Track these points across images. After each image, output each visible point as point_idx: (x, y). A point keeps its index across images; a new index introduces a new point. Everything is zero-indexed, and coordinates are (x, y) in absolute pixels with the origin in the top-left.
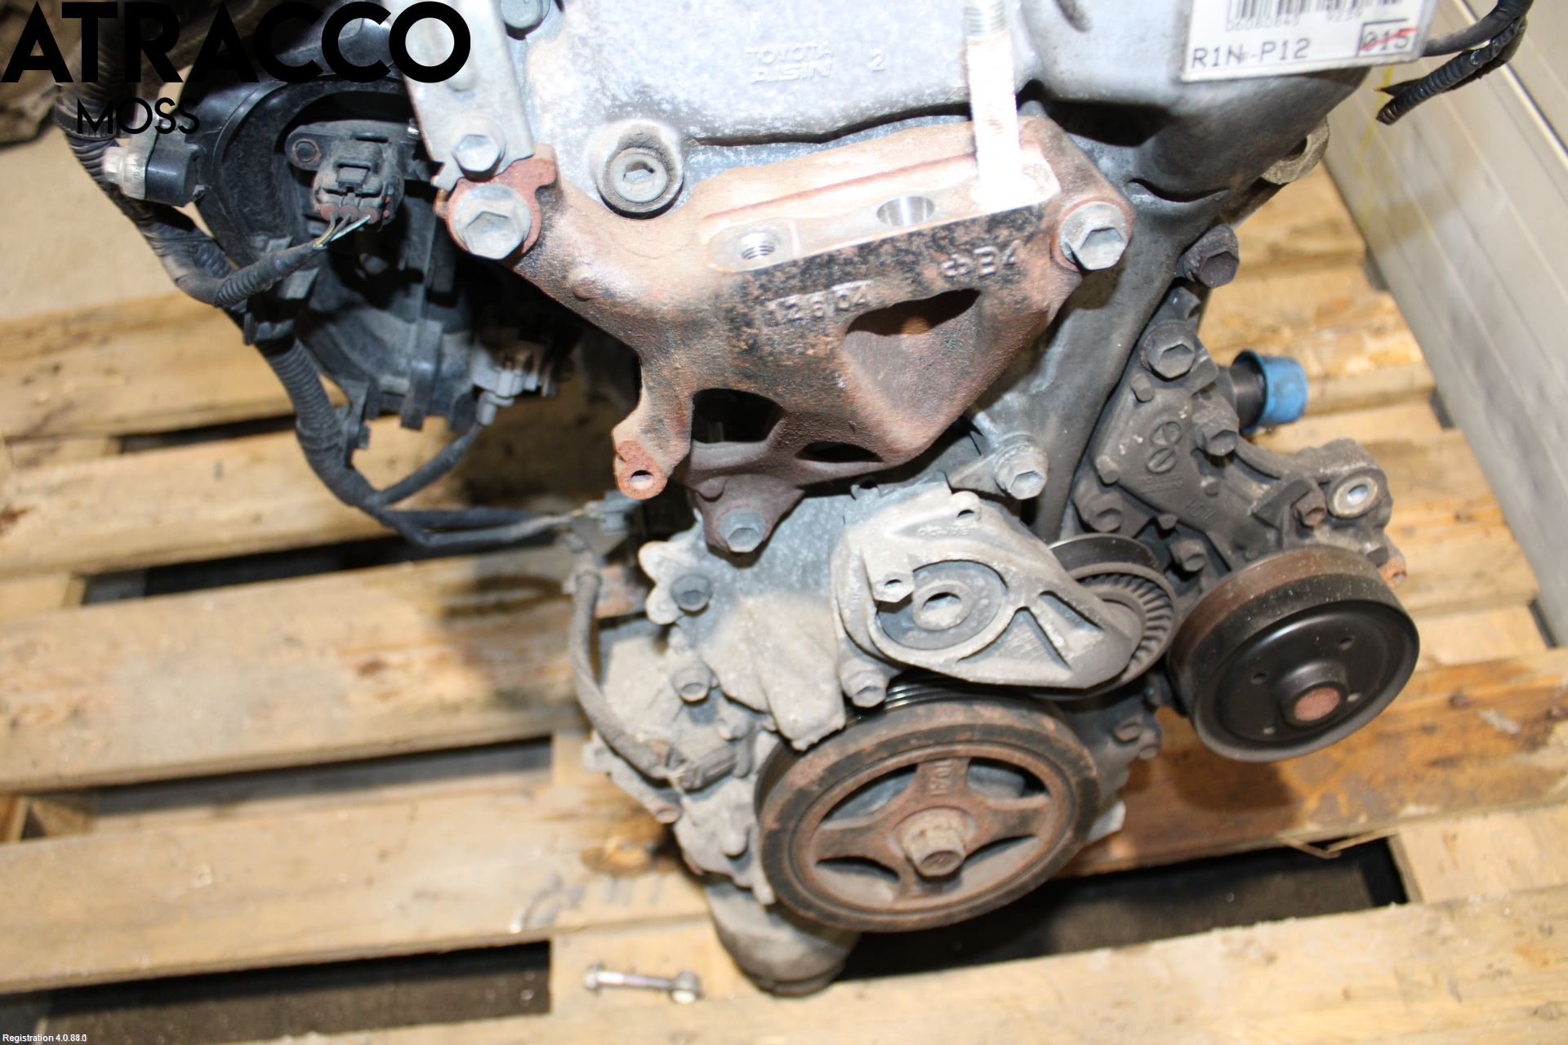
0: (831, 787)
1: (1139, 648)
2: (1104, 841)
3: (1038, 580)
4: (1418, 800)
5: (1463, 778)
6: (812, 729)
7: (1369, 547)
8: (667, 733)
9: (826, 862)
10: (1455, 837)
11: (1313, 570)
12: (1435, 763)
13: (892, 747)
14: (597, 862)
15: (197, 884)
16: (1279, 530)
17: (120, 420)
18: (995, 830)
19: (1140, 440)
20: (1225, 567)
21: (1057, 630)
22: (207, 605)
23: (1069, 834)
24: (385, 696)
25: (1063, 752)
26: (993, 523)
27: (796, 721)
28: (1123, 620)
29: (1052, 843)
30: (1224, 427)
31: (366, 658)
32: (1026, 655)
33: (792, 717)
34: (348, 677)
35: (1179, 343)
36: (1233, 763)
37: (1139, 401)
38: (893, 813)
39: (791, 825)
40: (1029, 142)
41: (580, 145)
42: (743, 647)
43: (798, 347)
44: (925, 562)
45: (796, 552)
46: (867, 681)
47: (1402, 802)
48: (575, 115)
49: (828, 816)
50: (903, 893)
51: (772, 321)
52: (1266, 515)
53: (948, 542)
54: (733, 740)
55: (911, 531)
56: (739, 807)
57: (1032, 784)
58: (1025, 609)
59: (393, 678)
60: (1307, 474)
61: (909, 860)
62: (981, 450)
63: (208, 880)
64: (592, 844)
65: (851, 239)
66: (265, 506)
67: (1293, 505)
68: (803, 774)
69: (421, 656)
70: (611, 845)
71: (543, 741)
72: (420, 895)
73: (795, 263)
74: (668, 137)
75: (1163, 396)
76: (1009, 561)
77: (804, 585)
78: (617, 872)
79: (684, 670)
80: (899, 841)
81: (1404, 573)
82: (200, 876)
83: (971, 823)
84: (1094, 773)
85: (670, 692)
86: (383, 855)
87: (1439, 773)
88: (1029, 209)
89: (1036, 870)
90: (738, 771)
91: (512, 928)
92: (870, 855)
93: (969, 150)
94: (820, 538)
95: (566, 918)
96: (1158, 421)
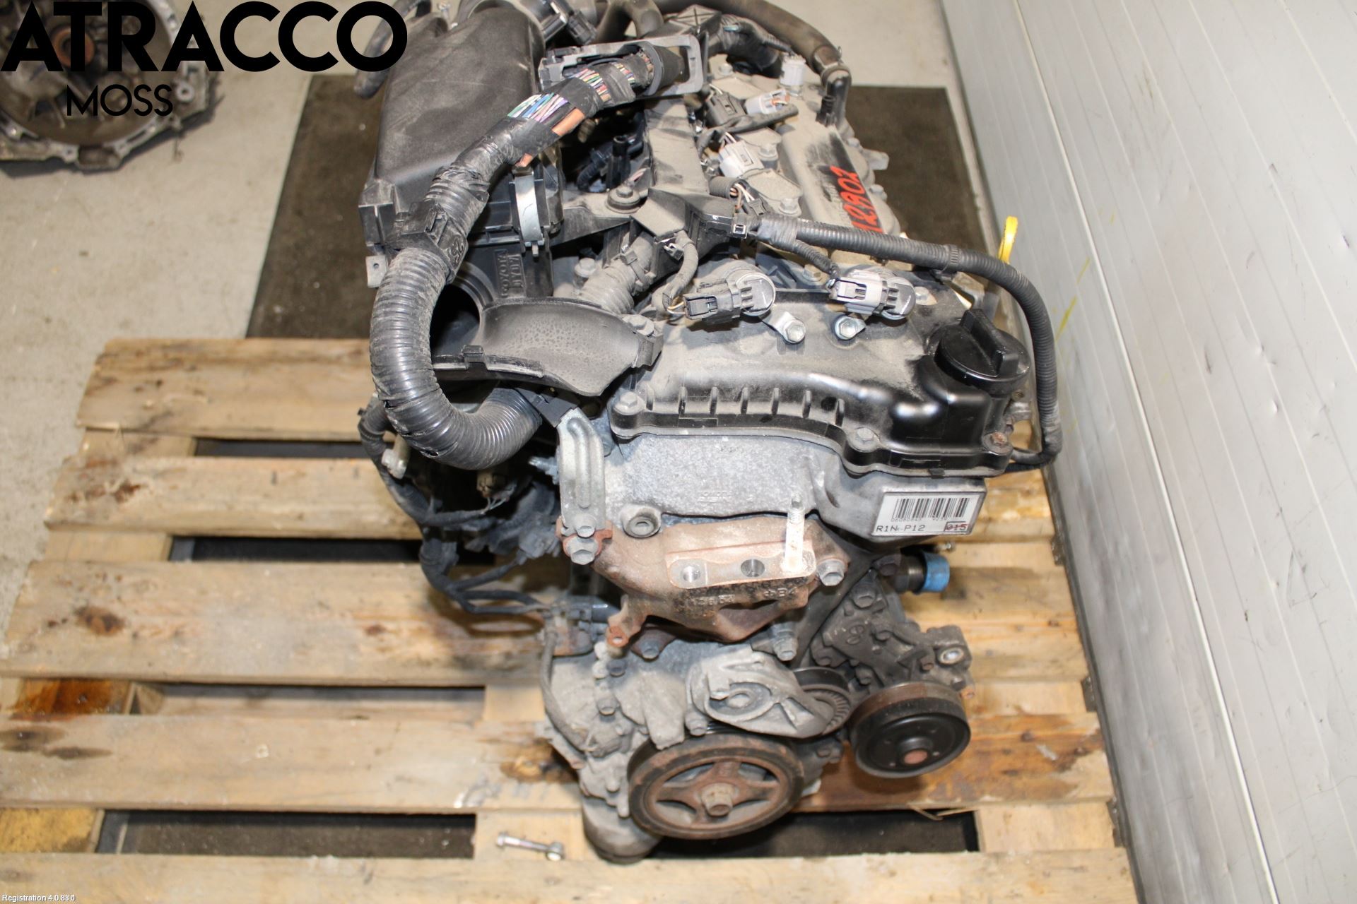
0: (672, 768)
1: (833, 719)
2: (809, 797)
3: (786, 693)
4: (991, 793)
5: (1019, 783)
6: (668, 741)
7: (957, 680)
8: (587, 726)
9: (660, 801)
10: (1010, 816)
11: (922, 694)
12: (1005, 772)
13: (705, 754)
14: (510, 771)
15: (259, 756)
16: (910, 670)
17: (205, 429)
18: (748, 794)
19: (845, 630)
20: (881, 684)
21: (793, 713)
22: (269, 573)
23: (786, 802)
24: (383, 650)
25: (788, 765)
26: (769, 667)
27: (660, 737)
28: (825, 710)
29: (777, 805)
30: (885, 628)
31: (372, 623)
32: (776, 720)
33: (659, 734)
34: (360, 634)
35: (868, 594)
36: (873, 777)
37: (846, 614)
38: (699, 783)
39: (648, 783)
40: (808, 539)
41: (619, 509)
42: (637, 693)
43: (700, 613)
44: (736, 681)
45: (671, 656)
46: (698, 724)
47: (983, 793)
48: (619, 499)
49: (668, 780)
50: (697, 820)
51: (691, 604)
52: (904, 663)
53: (747, 673)
54: (623, 736)
55: (732, 667)
56: (619, 767)
57: (769, 774)
58: (779, 704)
59: (389, 638)
60: (927, 644)
61: (704, 806)
62: (770, 636)
63: (266, 754)
64: (509, 760)
65: (729, 580)
66: (307, 509)
67: (918, 660)
68: (658, 761)
69: (407, 626)
70: (519, 762)
71: (481, 688)
72: (400, 778)
73: (705, 588)
74: (657, 514)
75: (857, 613)
76: (774, 684)
77: (673, 670)
78: (522, 778)
79: (605, 699)
80: (700, 795)
81: (973, 694)
82: (261, 751)
83: (737, 791)
84: (802, 775)
85: (593, 707)
86: (378, 752)
87: (1007, 778)
88: (802, 578)
89: (767, 816)
90: (622, 749)
91: (458, 805)
92: (684, 800)
93: (782, 539)
94: (685, 653)
95: (488, 803)
96: (854, 624)
